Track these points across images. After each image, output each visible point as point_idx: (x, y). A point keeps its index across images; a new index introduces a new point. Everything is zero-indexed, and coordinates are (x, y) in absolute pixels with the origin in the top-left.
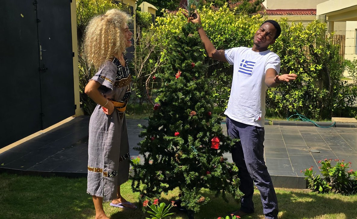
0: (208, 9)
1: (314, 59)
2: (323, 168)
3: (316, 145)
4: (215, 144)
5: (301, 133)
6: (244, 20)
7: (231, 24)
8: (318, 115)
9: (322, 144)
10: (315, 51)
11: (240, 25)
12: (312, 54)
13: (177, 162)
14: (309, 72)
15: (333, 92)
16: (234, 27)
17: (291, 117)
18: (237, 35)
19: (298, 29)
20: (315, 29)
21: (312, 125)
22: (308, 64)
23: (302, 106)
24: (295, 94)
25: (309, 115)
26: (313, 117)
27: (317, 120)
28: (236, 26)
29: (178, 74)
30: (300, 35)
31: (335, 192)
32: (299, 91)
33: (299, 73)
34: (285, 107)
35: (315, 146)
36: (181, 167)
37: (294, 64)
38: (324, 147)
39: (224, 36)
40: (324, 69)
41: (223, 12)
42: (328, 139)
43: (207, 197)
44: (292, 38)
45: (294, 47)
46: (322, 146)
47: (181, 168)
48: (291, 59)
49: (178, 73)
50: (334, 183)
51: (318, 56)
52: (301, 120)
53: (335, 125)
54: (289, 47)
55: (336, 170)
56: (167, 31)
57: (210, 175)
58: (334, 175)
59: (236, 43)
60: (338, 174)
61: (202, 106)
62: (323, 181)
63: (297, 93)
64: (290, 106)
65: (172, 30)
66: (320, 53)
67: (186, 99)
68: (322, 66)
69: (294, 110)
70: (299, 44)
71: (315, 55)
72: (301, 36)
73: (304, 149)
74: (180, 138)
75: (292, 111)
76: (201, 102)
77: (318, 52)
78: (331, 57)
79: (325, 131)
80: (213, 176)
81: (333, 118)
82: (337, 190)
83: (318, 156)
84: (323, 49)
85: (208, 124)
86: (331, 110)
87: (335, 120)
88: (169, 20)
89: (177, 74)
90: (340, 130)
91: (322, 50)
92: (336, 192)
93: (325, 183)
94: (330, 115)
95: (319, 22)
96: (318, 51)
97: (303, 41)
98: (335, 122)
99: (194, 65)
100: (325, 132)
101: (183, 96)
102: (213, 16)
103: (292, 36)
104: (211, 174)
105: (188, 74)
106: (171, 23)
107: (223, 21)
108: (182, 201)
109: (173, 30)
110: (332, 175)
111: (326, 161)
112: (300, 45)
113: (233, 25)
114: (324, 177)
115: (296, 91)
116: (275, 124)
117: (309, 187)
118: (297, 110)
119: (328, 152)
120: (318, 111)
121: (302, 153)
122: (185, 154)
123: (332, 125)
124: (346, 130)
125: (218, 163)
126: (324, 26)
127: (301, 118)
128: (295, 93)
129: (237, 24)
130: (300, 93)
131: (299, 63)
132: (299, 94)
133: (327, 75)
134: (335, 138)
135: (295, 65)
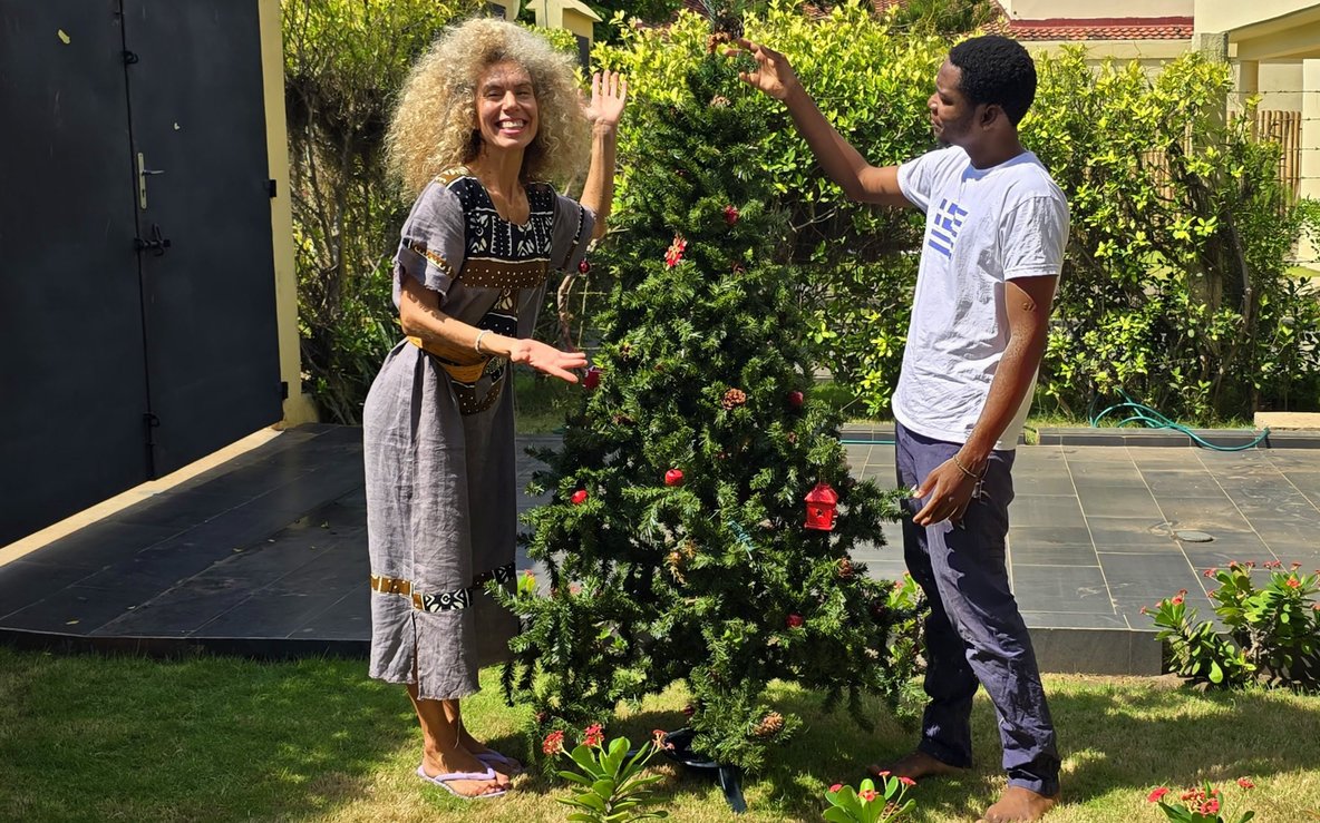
0: (789, 14)
1: (1186, 199)
2: (1224, 597)
3: (1198, 515)
4: (819, 513)
5: (1144, 474)
6: (925, 54)
7: (876, 68)
8: (1202, 403)
9: (1218, 509)
10: (1190, 169)
11: (909, 74)
12: (1178, 180)
13: (677, 586)
14: (1167, 246)
15: (1259, 317)
16: (889, 79)
17: (1105, 415)
18: (902, 109)
19: (1127, 87)
20: (1188, 85)
21: (1182, 442)
22: (1166, 217)
23: (1146, 372)
24: (1120, 329)
25: (1172, 407)
26: (1187, 414)
27: (1201, 425)
28: (894, 76)
29: (674, 250)
30: (1134, 108)
31: (1269, 682)
32: (1134, 318)
33: (1133, 249)
34: (1082, 378)
35: (1192, 517)
36: (692, 601)
37: (1113, 217)
38: (1229, 520)
39: (852, 114)
40: (1224, 235)
41: (847, 26)
42: (1240, 490)
43: (793, 715)
44: (1103, 119)
45: (1111, 152)
46: (1219, 517)
47: (693, 604)
48: (1100, 197)
49: (676, 246)
50: (1265, 652)
51: (1199, 186)
52: (1142, 423)
53: (1268, 442)
54: (1093, 155)
55: (1271, 601)
56: (637, 95)
57: (801, 631)
58: (1263, 623)
59: (898, 142)
60: (1278, 617)
61: (767, 371)
62: (1225, 644)
63: (1127, 326)
64: (1102, 375)
65: (655, 91)
66: (1206, 174)
67: (705, 345)
68: (1217, 221)
69: (1116, 388)
70: (1130, 140)
71: (1191, 181)
72: (1136, 111)
73: (1153, 530)
74: (687, 494)
75: (1110, 390)
76: (762, 355)
77: (1202, 171)
78: (1249, 192)
79: (1231, 463)
80: (813, 634)
81: (1257, 415)
82: (1274, 677)
83: (1208, 554)
84: (1216, 158)
85: (791, 436)
86: (1251, 385)
87: (1265, 420)
88: (642, 54)
89: (671, 248)
90: (1284, 457)
91: (1216, 162)
92: (1273, 684)
93: (1231, 649)
94: (1249, 404)
95: (1201, 61)
96: (1201, 169)
97: (1144, 131)
98: (1267, 429)
99: (733, 214)
100: (1230, 468)
101: (694, 331)
102: (807, 38)
103: (1103, 112)
104: (805, 625)
105: (711, 250)
106: (651, 65)
107: (847, 59)
108: (697, 733)
109: (658, 94)
110: (1258, 620)
111: (1234, 568)
112: (1135, 147)
113: (885, 72)
114: (1227, 630)
115: (1122, 318)
116: (1045, 440)
117: (1172, 668)
118: (1125, 389)
119: (1242, 537)
120: (1204, 390)
121: (1145, 546)
122: (706, 552)
123: (1258, 439)
124: (1306, 458)
125: (831, 584)
126: (1222, 73)
127: (1142, 417)
128: (1118, 324)
129: (898, 67)
130: (1135, 325)
131: (1131, 212)
132: (1132, 327)
133: (1233, 256)
134: (1265, 487)
135: (1117, 221)
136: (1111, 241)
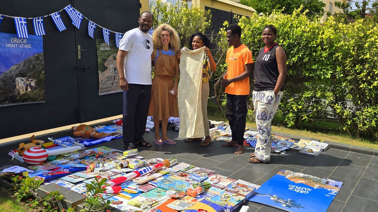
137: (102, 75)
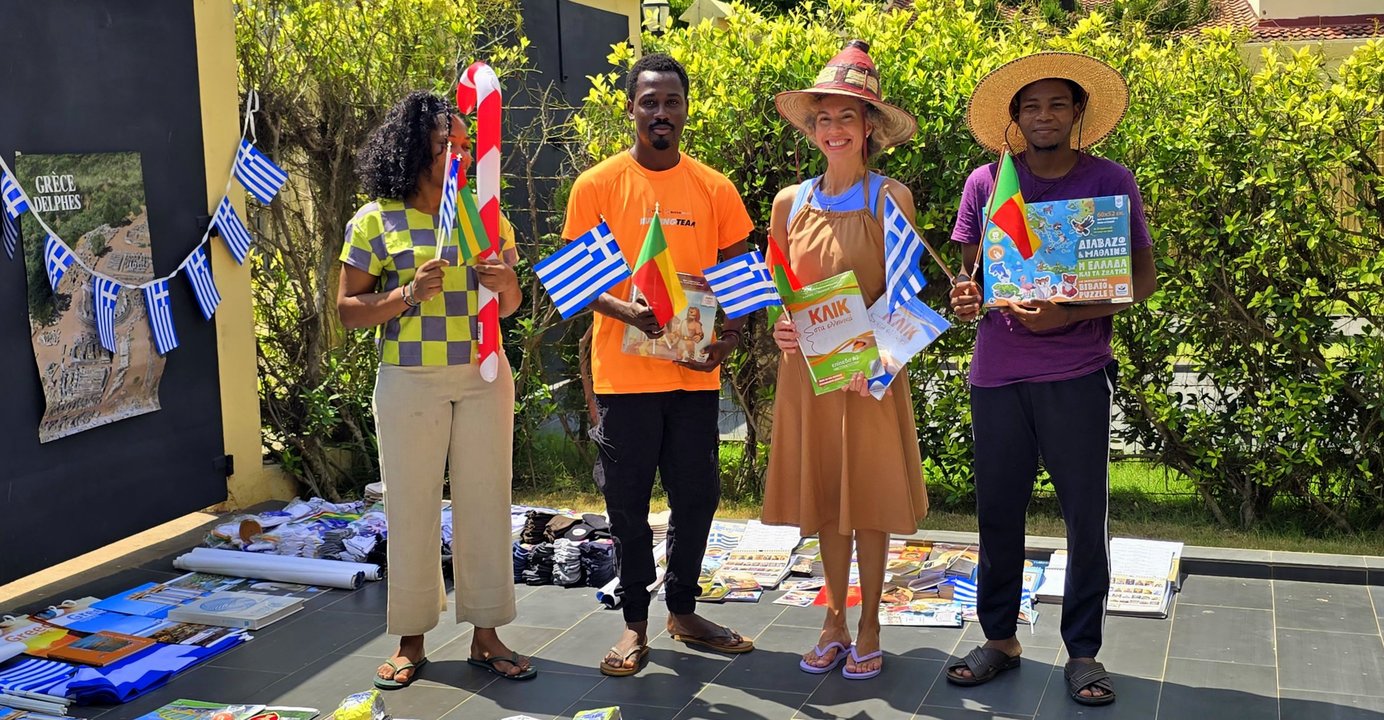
136: (1270, 289)
137: (48, 339)
